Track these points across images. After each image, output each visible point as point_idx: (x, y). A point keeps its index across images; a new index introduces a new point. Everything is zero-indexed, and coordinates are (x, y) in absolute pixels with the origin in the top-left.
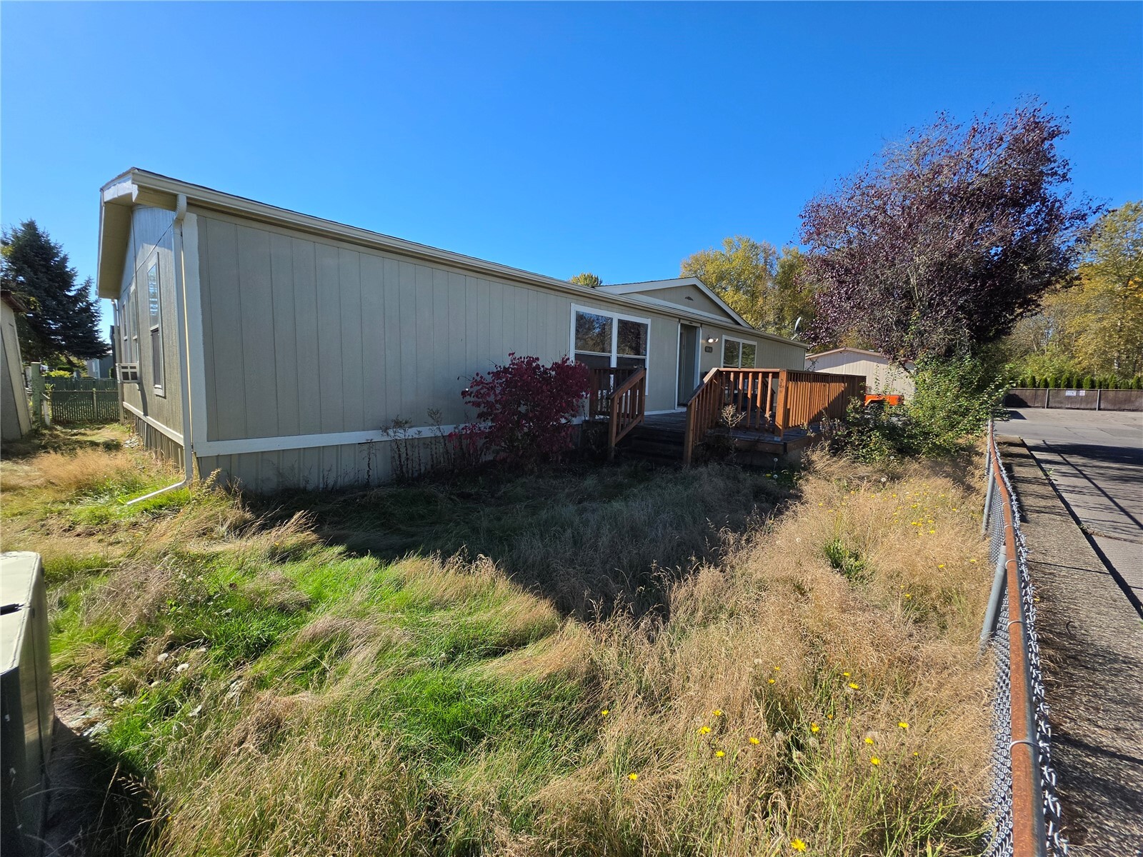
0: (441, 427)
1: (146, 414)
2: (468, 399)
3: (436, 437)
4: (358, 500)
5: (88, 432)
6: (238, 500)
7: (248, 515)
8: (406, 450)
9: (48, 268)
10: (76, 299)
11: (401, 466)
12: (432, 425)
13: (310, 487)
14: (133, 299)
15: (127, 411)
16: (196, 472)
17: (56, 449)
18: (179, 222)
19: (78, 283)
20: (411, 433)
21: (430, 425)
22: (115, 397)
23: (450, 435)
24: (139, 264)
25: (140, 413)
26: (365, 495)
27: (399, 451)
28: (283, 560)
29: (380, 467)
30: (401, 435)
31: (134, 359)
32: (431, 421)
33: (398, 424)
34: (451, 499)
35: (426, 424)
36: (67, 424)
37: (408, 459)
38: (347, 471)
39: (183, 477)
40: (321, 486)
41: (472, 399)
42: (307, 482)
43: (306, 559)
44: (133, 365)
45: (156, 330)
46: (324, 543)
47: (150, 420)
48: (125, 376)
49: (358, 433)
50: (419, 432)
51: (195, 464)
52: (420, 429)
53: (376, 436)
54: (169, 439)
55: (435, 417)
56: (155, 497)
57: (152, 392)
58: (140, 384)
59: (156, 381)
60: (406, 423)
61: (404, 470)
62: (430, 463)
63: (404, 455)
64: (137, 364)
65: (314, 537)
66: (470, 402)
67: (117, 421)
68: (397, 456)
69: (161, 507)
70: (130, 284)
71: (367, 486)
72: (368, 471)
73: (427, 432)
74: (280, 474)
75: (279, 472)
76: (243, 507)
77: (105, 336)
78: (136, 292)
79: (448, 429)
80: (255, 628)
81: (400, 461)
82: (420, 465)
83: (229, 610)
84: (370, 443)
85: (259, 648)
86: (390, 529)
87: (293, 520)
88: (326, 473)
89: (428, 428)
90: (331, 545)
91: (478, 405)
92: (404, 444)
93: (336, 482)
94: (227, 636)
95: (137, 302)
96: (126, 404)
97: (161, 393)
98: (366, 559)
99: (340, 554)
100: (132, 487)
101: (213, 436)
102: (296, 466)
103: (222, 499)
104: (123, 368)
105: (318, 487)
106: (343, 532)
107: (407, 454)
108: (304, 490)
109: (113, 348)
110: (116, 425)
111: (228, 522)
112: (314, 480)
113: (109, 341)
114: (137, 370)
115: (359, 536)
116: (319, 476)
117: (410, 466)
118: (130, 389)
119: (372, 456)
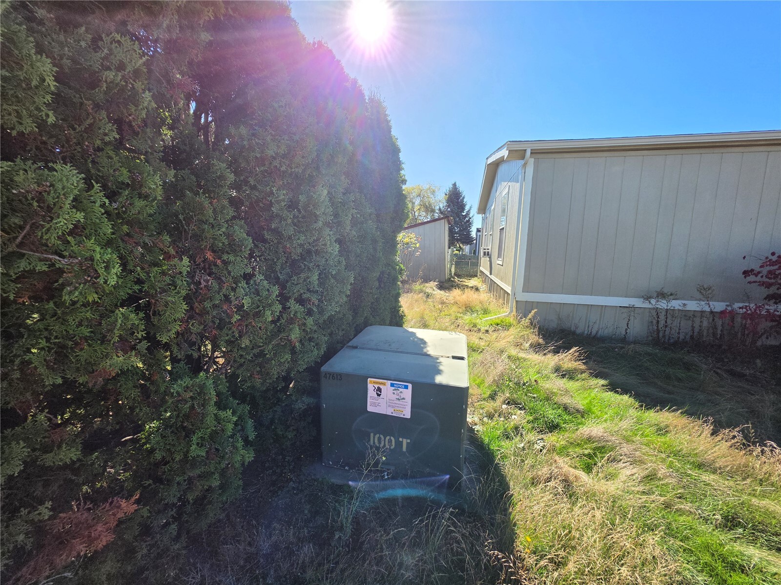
0: (711, 303)
1: (491, 274)
2: (752, 278)
3: (702, 312)
4: (616, 350)
5: (466, 281)
6: (536, 330)
7: (541, 341)
8: (666, 318)
9: (458, 203)
10: (465, 216)
11: (658, 331)
12: (700, 300)
13: (578, 331)
14: (492, 213)
15: (481, 272)
16: (514, 309)
17: (459, 288)
18: (525, 165)
19: (467, 208)
20: (676, 304)
21: (696, 300)
22: (477, 264)
23: (722, 312)
24: (498, 193)
25: (488, 273)
26: (623, 348)
27: (658, 318)
28: (563, 376)
29: (638, 328)
30: (663, 304)
31: (488, 244)
32: (698, 295)
33: (661, 295)
34: (717, 373)
35: (692, 298)
36: (459, 276)
37: (666, 326)
38: (606, 326)
39: (508, 310)
40: (586, 332)
41: (758, 279)
42: (577, 328)
43: (577, 380)
44: (488, 248)
45: (503, 229)
46: (591, 374)
47: (492, 277)
48: (485, 253)
49: (621, 299)
50: (685, 305)
51: (515, 304)
52: (685, 302)
53: (638, 303)
54: (502, 288)
55: (705, 292)
56: (495, 318)
57: (496, 262)
58: (490, 258)
59: (499, 256)
60: (671, 295)
61: (661, 334)
62: (690, 333)
63: (662, 323)
64: (490, 248)
65: (583, 367)
66: (755, 282)
67: (476, 276)
68: (655, 322)
69: (498, 325)
70: (492, 205)
71: (624, 340)
72: (626, 329)
73: (692, 306)
74: (559, 319)
75: (559, 317)
76: (539, 335)
77: (473, 234)
78: (494, 209)
79: (719, 306)
80: (551, 414)
81: (658, 327)
82: (679, 333)
83: (535, 395)
84: (631, 308)
85: (553, 427)
86: (645, 380)
87: (570, 352)
88: (591, 324)
89: (696, 302)
90: (596, 377)
91: (769, 286)
92: (664, 313)
93: (597, 332)
94: (535, 412)
95: (494, 215)
96: (481, 268)
97: (501, 263)
98: (626, 397)
99: (603, 386)
100: (486, 312)
101: (526, 289)
102: (571, 315)
103: (527, 327)
104: (485, 249)
105: (583, 333)
106: (606, 370)
107: (666, 322)
108: (574, 333)
109: (476, 240)
110: (476, 278)
111: (530, 342)
112: (581, 328)
113: (475, 236)
114: (490, 251)
115: (619, 377)
116: (586, 324)
117: (667, 333)
118: (484, 262)
119: (632, 318)
